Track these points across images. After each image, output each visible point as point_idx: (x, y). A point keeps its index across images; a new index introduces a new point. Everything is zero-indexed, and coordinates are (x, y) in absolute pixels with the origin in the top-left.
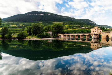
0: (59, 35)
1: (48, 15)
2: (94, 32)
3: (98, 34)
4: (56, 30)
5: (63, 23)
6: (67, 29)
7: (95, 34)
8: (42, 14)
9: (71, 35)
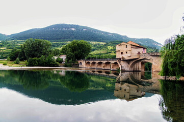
0: (79, 62)
1: (82, 30)
2: (122, 53)
3: (132, 60)
4: (75, 52)
5: (105, 43)
6: (110, 53)
7: (124, 60)
8: (73, 29)
9: (98, 62)
